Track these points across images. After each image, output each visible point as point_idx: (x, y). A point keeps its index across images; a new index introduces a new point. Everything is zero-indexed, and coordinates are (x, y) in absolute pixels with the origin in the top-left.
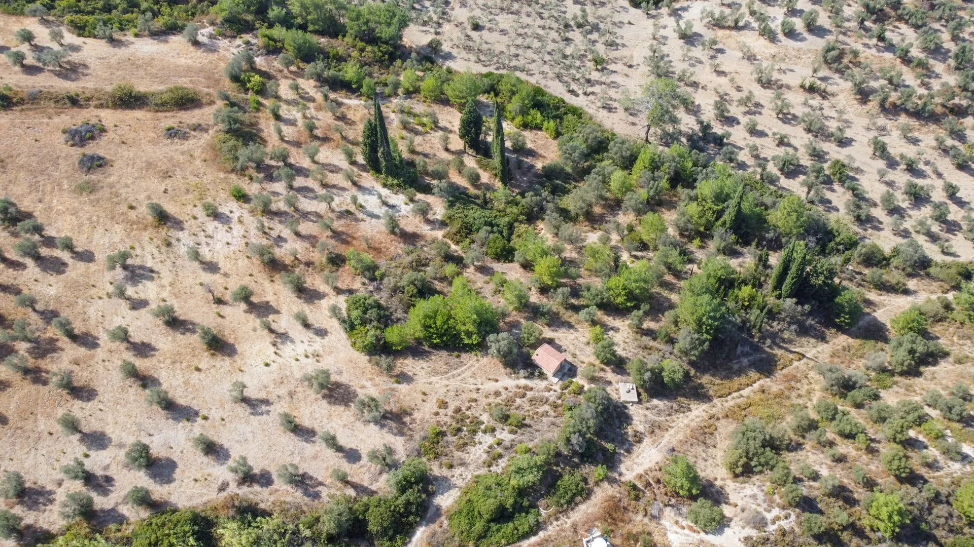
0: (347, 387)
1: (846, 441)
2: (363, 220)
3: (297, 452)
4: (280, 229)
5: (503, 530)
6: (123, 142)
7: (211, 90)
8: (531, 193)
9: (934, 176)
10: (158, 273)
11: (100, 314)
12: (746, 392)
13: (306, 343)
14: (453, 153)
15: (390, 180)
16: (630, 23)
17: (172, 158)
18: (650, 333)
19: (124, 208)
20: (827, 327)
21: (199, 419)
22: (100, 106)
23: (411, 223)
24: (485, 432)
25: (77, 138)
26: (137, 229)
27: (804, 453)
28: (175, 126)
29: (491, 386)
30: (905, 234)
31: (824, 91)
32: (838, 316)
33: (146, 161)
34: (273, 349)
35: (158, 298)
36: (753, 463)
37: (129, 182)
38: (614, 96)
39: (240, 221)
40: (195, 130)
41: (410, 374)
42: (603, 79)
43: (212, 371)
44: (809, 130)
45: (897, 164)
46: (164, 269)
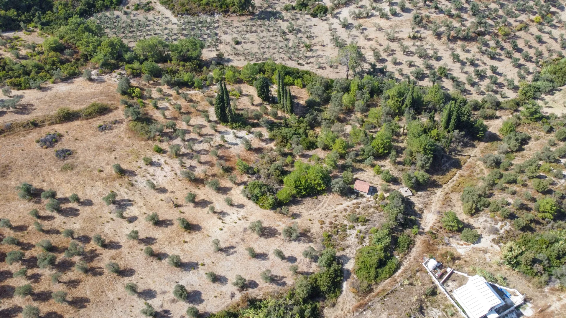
0: (270, 228)
1: (511, 185)
2: (230, 148)
3: (261, 266)
4: (189, 162)
5: (385, 271)
6: (76, 139)
7: (112, 102)
8: (308, 115)
9: (483, 65)
10: (133, 201)
11: (112, 230)
12: (455, 178)
13: (236, 214)
14: (257, 105)
15: (234, 125)
16: (315, 25)
17: (109, 141)
18: (399, 163)
19: (97, 173)
20: (473, 141)
21: (200, 266)
22: (53, 124)
23: (256, 143)
24: (350, 229)
25: (48, 143)
26: (110, 182)
27: (496, 196)
28: (102, 124)
29: (340, 208)
30: (482, 93)
31: (420, 37)
32: (478, 133)
33: (95, 146)
34: (220, 221)
35: (141, 214)
36: (479, 206)
37: (92, 159)
38: (322, 62)
39: (166, 163)
40: (115, 124)
41: (298, 213)
42: (314, 55)
43: (193, 240)
44: (420, 57)
45: (466, 63)
46: (136, 198)
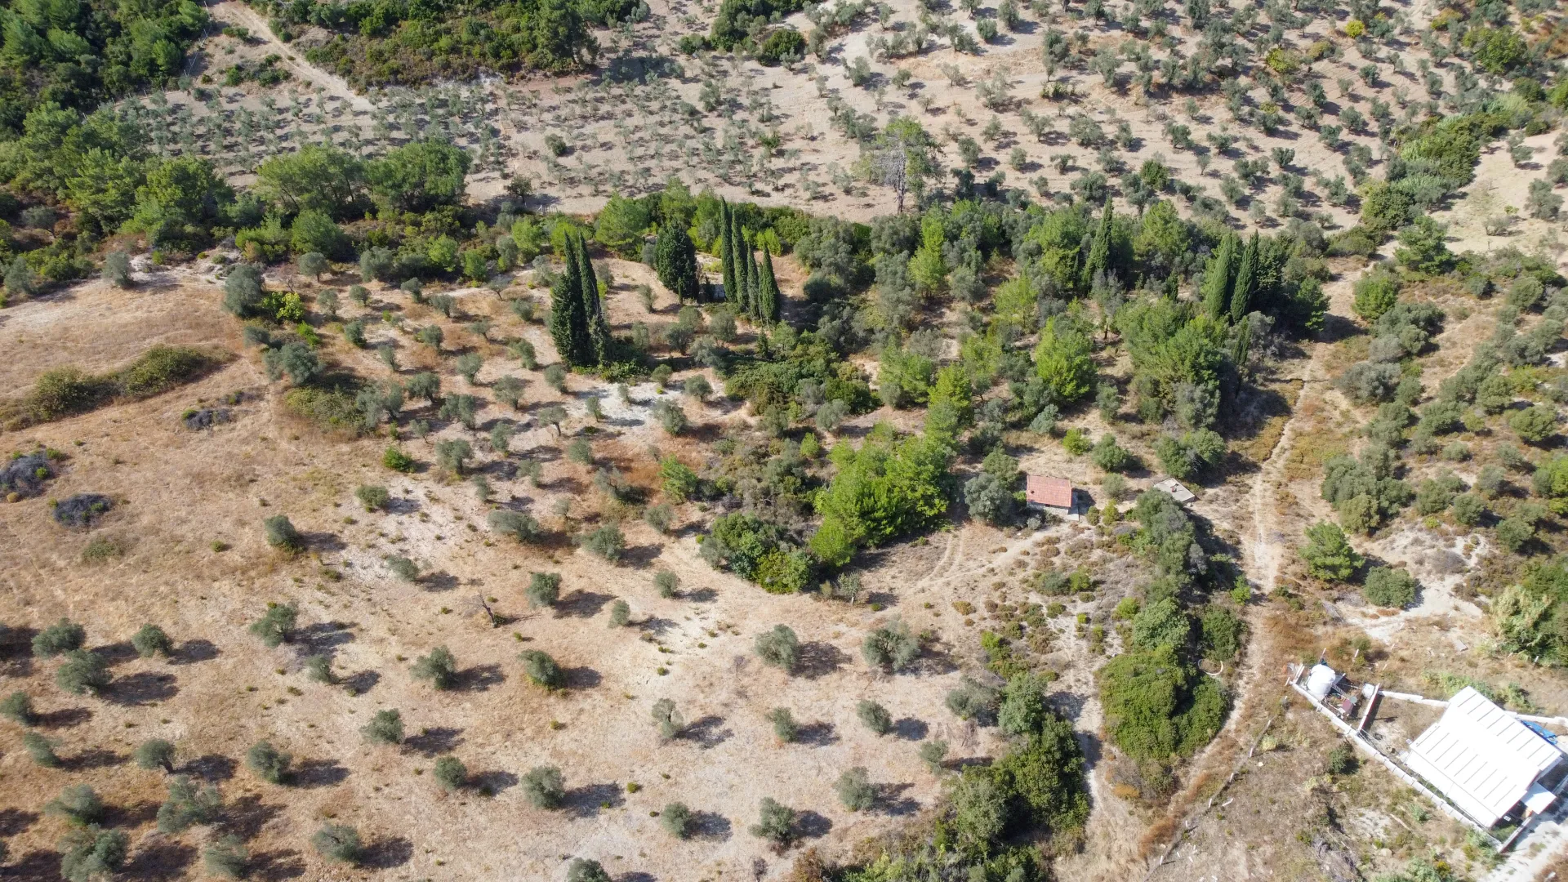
0: (814, 646)
1: (1447, 439)
2: (620, 434)
3: (823, 764)
4: (504, 490)
5: (1196, 719)
6: (117, 462)
7: (215, 341)
8: (826, 318)
9: (1252, 151)
10: (353, 625)
11: (303, 725)
12: (1284, 442)
13: (696, 619)
14: (665, 312)
15: (616, 369)
16: (776, 87)
17: (230, 456)
18: (1128, 418)
19: (211, 554)
20: (1297, 341)
21: (626, 794)
22: (25, 424)
23: (697, 414)
24: (1053, 616)
25: (19, 483)
26: (260, 575)
27: (1415, 472)
28: (196, 407)
29: (1001, 561)
30: (1272, 223)
31: (1073, 94)
32: (1308, 317)
33: (186, 475)
34: (653, 648)
35: (387, 661)
36: (1385, 504)
37: (183, 514)
38: (820, 180)
39: (435, 500)
40: (238, 402)
41: (885, 591)
42: (791, 164)
43: (583, 718)
44: (1085, 144)
45: (1207, 150)
46: (360, 614)
